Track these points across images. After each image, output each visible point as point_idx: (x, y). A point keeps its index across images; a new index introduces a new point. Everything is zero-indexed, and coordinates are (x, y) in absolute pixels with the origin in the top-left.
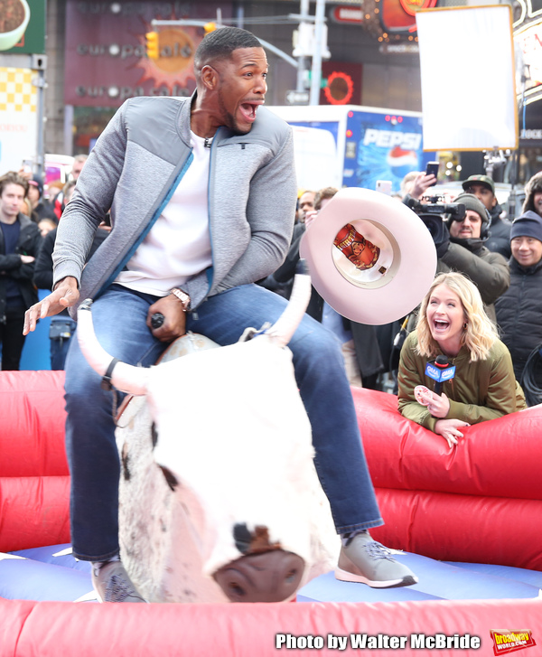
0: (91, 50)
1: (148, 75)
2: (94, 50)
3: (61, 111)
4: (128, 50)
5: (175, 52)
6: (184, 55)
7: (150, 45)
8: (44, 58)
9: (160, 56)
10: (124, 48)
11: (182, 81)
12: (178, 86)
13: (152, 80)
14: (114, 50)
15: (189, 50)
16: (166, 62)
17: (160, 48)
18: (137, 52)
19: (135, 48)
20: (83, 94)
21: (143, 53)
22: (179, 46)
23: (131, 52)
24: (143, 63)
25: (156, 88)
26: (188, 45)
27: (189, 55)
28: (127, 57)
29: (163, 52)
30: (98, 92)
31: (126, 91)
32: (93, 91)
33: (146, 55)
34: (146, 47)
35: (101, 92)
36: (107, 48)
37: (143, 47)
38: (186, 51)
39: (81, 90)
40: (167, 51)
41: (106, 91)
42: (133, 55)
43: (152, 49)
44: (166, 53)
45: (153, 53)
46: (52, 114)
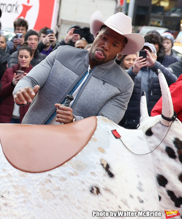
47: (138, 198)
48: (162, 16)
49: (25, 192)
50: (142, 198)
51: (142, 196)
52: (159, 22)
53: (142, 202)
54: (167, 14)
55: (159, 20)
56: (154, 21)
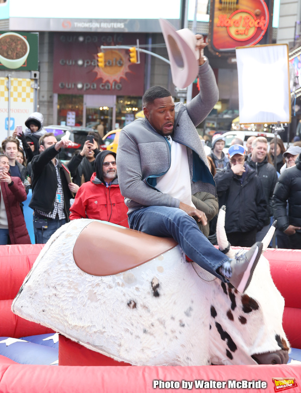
0: (67, 62)
1: (99, 76)
2: (69, 63)
3: (51, 97)
4: (88, 62)
5: (114, 63)
6: (119, 65)
7: (100, 60)
8: (37, 73)
9: (105, 66)
10: (86, 61)
11: (118, 80)
12: (116, 82)
13: (101, 79)
14: (80, 62)
15: (122, 62)
16: (108, 69)
17: (105, 62)
18: (93, 64)
19: (91, 62)
20: (64, 87)
21: (96, 64)
22: (116, 60)
23: (90, 63)
24: (96, 70)
25: (103, 84)
26: (121, 59)
27: (121, 65)
28: (87, 66)
29: (107, 63)
30: (71, 86)
31: (87, 85)
32: (68, 85)
33: (98, 65)
34: (98, 61)
35: (73, 86)
36: (76, 62)
37: (96, 61)
38: (120, 63)
39: (62, 85)
40: (109, 63)
41: (76, 85)
42: (91, 64)
43: (101, 62)
44: (108, 64)
45: (101, 64)
46: (46, 99)
47: (181, 321)
48: (216, 118)
49: (76, 289)
50: (184, 322)
51: (186, 320)
52: (213, 124)
53: (183, 326)
54: (220, 116)
55: (213, 122)
56: (209, 123)
